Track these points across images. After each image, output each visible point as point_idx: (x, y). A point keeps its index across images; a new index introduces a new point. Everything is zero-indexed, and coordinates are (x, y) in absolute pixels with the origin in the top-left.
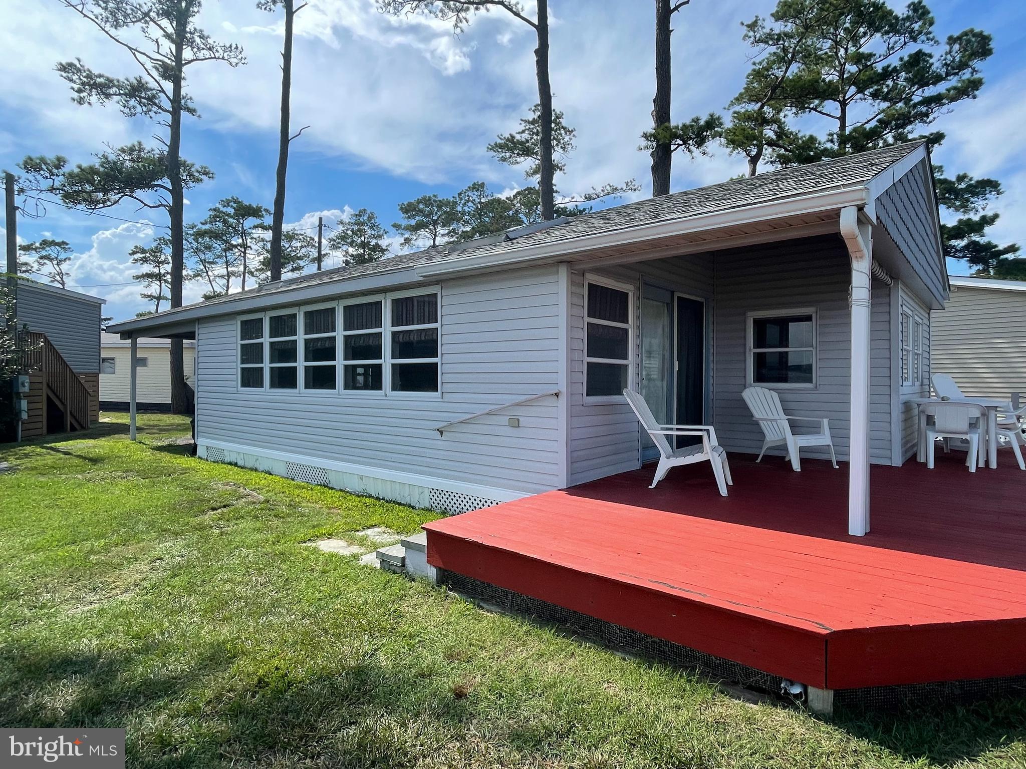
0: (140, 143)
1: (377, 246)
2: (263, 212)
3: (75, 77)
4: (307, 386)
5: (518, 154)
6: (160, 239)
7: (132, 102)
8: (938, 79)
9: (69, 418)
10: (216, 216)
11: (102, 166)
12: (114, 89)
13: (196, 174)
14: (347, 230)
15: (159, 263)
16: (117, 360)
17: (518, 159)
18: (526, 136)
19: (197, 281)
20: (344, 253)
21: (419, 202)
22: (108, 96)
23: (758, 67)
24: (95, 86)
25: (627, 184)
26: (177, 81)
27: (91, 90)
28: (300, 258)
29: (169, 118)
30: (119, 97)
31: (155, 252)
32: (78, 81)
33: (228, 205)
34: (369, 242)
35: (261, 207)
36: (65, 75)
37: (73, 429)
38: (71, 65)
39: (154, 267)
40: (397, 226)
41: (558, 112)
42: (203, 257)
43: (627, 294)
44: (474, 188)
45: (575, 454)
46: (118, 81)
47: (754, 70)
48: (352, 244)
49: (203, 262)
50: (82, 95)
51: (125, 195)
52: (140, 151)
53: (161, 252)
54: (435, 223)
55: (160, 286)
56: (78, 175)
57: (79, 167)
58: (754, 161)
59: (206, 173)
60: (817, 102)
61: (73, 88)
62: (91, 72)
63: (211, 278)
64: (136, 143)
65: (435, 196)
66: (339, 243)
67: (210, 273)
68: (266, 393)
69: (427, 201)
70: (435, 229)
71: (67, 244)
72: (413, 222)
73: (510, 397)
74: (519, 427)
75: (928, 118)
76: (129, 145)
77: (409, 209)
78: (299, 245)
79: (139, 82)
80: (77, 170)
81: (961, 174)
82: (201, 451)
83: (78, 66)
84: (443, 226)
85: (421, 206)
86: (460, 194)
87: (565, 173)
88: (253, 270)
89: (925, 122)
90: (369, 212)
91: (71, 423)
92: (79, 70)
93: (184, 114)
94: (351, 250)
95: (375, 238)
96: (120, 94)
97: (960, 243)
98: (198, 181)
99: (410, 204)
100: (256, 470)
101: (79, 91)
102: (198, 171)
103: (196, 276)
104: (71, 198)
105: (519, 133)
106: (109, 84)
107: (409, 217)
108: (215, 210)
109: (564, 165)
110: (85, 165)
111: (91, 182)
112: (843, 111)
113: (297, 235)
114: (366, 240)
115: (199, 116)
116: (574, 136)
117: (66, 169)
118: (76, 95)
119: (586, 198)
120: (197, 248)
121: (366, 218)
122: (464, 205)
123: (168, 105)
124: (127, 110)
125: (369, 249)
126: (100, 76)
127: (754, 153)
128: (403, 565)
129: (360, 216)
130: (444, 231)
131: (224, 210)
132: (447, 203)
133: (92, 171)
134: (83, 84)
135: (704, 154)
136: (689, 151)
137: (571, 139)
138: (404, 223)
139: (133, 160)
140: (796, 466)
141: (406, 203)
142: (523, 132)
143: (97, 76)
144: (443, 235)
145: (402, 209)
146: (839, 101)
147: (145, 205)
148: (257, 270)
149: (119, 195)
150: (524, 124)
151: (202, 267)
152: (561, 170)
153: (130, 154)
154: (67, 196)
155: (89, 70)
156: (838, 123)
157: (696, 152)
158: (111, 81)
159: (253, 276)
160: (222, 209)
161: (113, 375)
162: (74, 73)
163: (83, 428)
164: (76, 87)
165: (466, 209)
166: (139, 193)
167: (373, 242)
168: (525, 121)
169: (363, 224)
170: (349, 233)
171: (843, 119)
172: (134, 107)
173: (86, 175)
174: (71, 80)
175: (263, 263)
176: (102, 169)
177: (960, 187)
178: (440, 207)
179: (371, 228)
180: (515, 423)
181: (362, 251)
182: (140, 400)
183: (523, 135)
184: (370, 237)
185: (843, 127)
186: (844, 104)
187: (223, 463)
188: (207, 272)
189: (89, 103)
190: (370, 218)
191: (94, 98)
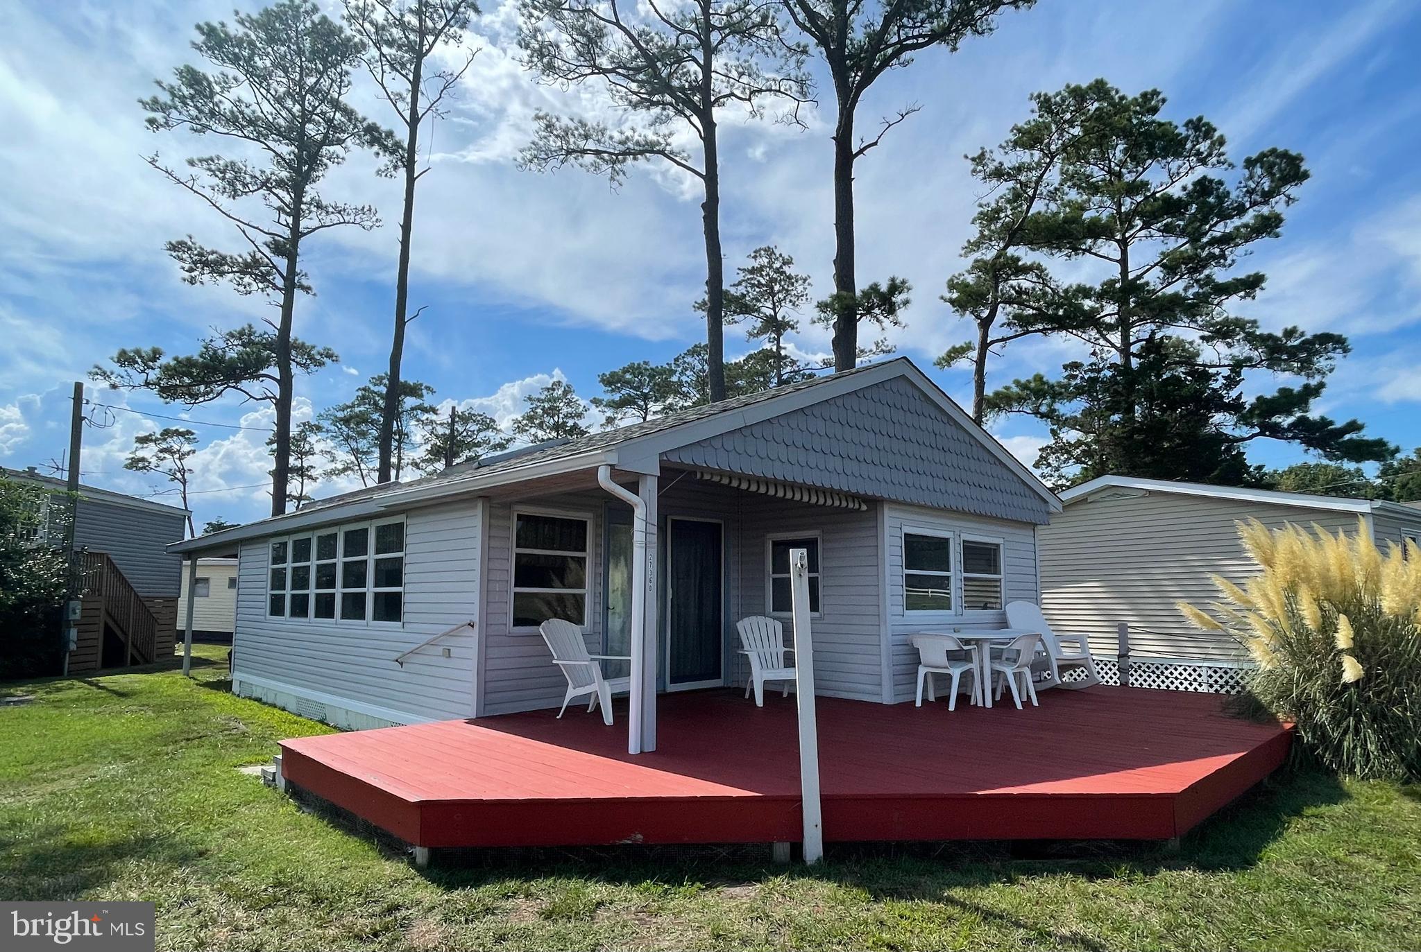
0: (250, 326)
1: (575, 426)
2: (424, 392)
3: (185, 256)
4: (317, 616)
5: (735, 312)
6: (304, 424)
7: (247, 279)
8: (1241, 210)
9: (130, 650)
10: (363, 397)
11: (201, 356)
12: (226, 267)
13: (318, 357)
14: (536, 408)
15: (302, 454)
16: (211, 581)
17: (736, 317)
18: (742, 289)
19: (348, 476)
20: (532, 438)
21: (625, 371)
22: (222, 274)
23: (985, 209)
24: (206, 264)
25: (877, 344)
26: (292, 257)
27: (203, 269)
28: (478, 445)
29: (280, 297)
30: (232, 275)
31: (298, 441)
32: (189, 260)
33: (381, 383)
34: (564, 423)
35: (421, 385)
36: (174, 254)
37: (134, 662)
38: (181, 243)
39: (296, 459)
40: (596, 402)
41: (786, 257)
42: (354, 445)
43: (585, 522)
44: (694, 352)
45: (490, 685)
46: (231, 258)
47: (981, 213)
48: (541, 426)
49: (355, 452)
50: (193, 274)
51: (229, 386)
52: (250, 335)
53: (305, 439)
54: (645, 397)
55: (302, 483)
56: (174, 369)
57: (176, 359)
58: (985, 324)
59: (329, 356)
60: (1089, 241)
61: (183, 268)
62: (203, 249)
63: (365, 472)
64: (246, 326)
65: (646, 363)
66: (526, 425)
67: (363, 466)
68: (287, 621)
69: (635, 370)
70: (646, 405)
71: (193, 434)
72: (617, 397)
73: (444, 627)
74: (450, 657)
75: (1226, 260)
76: (238, 329)
77: (611, 381)
78: (475, 428)
79: (254, 257)
80: (172, 363)
81: (1289, 327)
82: (235, 688)
83: (190, 243)
84: (656, 401)
85: (628, 376)
86: (677, 360)
87: (798, 333)
88: (418, 461)
89: (1224, 266)
90: (564, 384)
91: (132, 656)
92: (190, 249)
93: (298, 293)
94: (540, 434)
95: (573, 418)
96: (232, 272)
97: (1286, 421)
98: (321, 364)
99: (613, 374)
100: (275, 706)
101: (191, 270)
102: (319, 353)
103: (345, 470)
104: (168, 392)
105: (734, 285)
106: (222, 260)
107: (613, 391)
108: (364, 389)
109: (797, 322)
110: (182, 357)
111: (189, 375)
112: (1124, 253)
113: (474, 415)
114: (561, 421)
115: (315, 295)
116: (809, 284)
117: (163, 361)
118: (187, 275)
119: (825, 363)
120: (348, 436)
121: (560, 392)
122: (682, 373)
123: (280, 282)
124: (241, 288)
125: (565, 432)
126: (213, 253)
127: (986, 313)
128: (274, 780)
129: (554, 390)
130: (657, 407)
131: (376, 389)
132: (662, 372)
133: (189, 363)
134: (195, 263)
135: (896, 323)
136: (878, 320)
137: (805, 289)
138: (607, 397)
139: (244, 345)
140: (759, 702)
141: (607, 373)
142: (740, 284)
143: (209, 253)
144: (655, 413)
145: (602, 381)
146: (1117, 241)
147: (251, 397)
148: (423, 461)
149: (222, 388)
150: (742, 274)
151: (353, 458)
152: (793, 328)
153: (240, 339)
154: (163, 390)
155: (201, 248)
156: (1118, 267)
157: (886, 322)
158: (224, 258)
159: (419, 468)
160: (372, 388)
161: (206, 599)
162: (184, 252)
163: (147, 662)
164: (187, 267)
165: (684, 378)
166: (244, 384)
167: (570, 423)
168: (744, 270)
169: (555, 400)
170: (539, 411)
171: (1124, 262)
172: (249, 284)
173: (184, 367)
174: (181, 259)
175: (430, 452)
176: (201, 360)
177: (1289, 344)
178: (652, 377)
179: (568, 404)
180: (448, 654)
181: (555, 435)
182: (196, 627)
183: (740, 288)
184: (566, 416)
185: (1125, 272)
186: (1124, 244)
187: (250, 698)
188: (359, 466)
189: (202, 283)
190: (566, 393)
191: (206, 277)
